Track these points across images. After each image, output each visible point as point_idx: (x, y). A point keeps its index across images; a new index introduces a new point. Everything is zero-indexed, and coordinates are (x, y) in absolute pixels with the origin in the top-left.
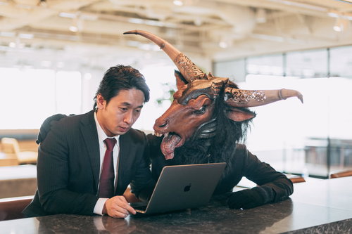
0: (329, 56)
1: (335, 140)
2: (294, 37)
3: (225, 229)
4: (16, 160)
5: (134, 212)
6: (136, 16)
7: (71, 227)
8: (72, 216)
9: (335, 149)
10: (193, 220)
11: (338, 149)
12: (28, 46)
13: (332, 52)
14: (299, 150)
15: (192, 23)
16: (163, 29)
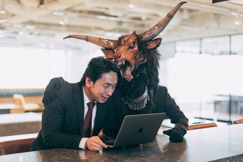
1: (234, 96)
2: (207, 28)
3: (166, 159)
4: (23, 109)
5: (106, 146)
6: (103, 14)
7: (64, 157)
8: (65, 149)
9: (234, 103)
10: (145, 153)
11: (236, 103)
12: (31, 34)
13: (233, 37)
14: (210, 103)
15: (139, 19)
16: (120, 23)
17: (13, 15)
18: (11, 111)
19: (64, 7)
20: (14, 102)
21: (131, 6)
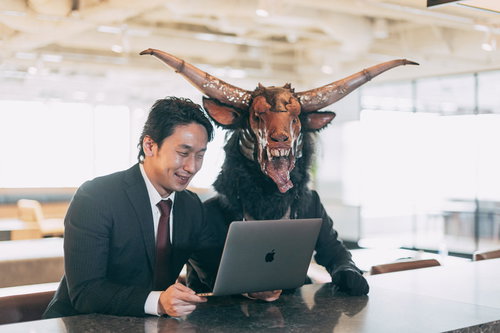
0: (477, 84)
1: (486, 202)
4: (37, 231)
6: (206, 30)
9: (486, 216)
11: (491, 215)
12: (55, 71)
13: (482, 78)
14: (436, 216)
15: (283, 39)
16: (244, 48)
17: (17, 32)
18: (14, 235)
19: (122, 16)
20: (20, 215)
21: (261, 13)
